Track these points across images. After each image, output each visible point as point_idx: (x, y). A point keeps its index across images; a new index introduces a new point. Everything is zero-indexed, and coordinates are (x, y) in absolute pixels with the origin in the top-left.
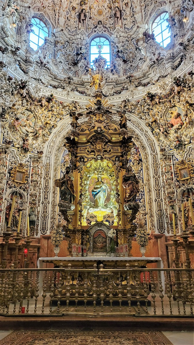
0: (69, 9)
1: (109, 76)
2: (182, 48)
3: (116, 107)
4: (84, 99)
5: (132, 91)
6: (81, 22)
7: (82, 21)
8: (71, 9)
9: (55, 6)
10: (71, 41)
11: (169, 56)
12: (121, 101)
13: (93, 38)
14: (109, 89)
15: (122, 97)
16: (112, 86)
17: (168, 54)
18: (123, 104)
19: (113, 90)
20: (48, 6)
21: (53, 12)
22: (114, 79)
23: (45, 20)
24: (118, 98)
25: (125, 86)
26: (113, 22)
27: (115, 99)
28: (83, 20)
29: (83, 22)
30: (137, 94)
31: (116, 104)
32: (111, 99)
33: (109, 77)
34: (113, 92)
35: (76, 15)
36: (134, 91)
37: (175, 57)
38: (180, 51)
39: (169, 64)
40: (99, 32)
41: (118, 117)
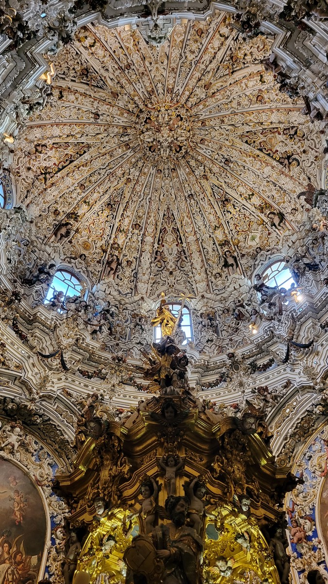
0: (48, 208)
1: (85, 338)
2: (229, 362)
3: (73, 400)
4: (18, 349)
5: (114, 386)
6: (56, 236)
7: (59, 236)
8: (52, 209)
9: (32, 187)
10: (32, 246)
11: (203, 363)
12: (85, 393)
13: (62, 268)
14: (73, 359)
15: (90, 387)
16: (80, 357)
17: (202, 359)
18: (90, 400)
19: (80, 366)
20: (24, 179)
21: (26, 192)
22: (92, 348)
23: (8, 188)
24: (82, 384)
25: (104, 371)
26: (100, 270)
27: (77, 383)
28: (62, 236)
29: (60, 239)
30: (122, 395)
31: (74, 394)
32: (70, 379)
33: (83, 339)
34: (77, 368)
35: (55, 222)
36: (117, 388)
37: (208, 370)
38: (221, 364)
39: (196, 375)
40: (74, 267)
41: (66, 422)
